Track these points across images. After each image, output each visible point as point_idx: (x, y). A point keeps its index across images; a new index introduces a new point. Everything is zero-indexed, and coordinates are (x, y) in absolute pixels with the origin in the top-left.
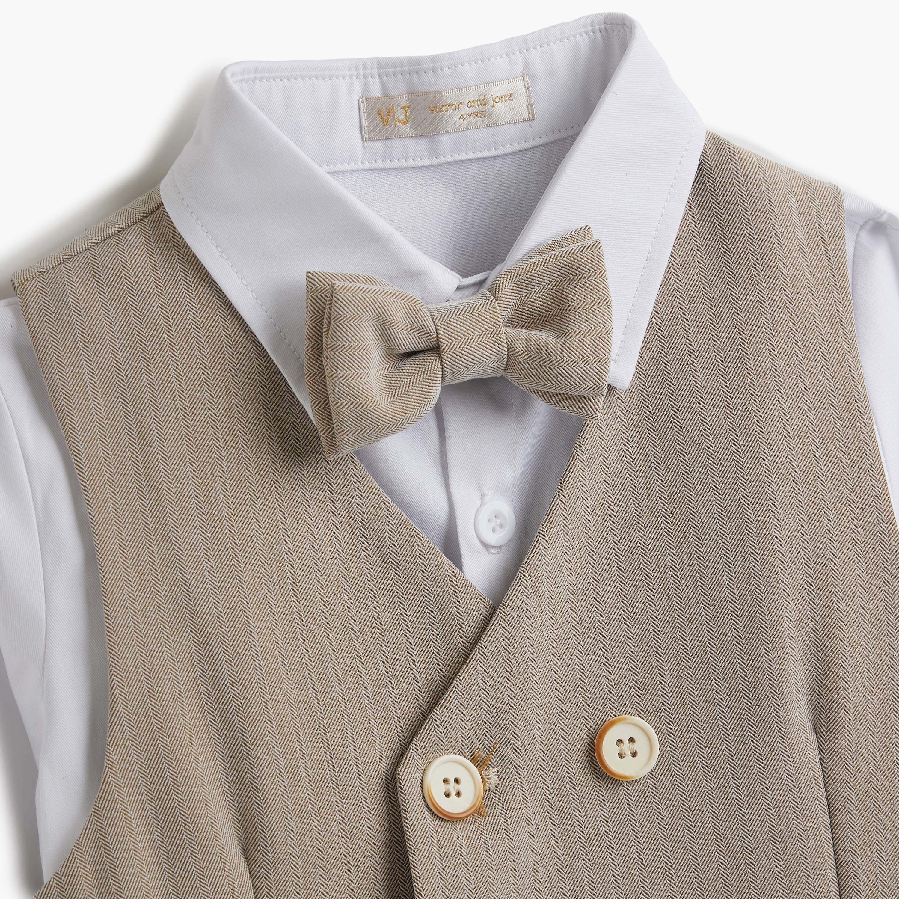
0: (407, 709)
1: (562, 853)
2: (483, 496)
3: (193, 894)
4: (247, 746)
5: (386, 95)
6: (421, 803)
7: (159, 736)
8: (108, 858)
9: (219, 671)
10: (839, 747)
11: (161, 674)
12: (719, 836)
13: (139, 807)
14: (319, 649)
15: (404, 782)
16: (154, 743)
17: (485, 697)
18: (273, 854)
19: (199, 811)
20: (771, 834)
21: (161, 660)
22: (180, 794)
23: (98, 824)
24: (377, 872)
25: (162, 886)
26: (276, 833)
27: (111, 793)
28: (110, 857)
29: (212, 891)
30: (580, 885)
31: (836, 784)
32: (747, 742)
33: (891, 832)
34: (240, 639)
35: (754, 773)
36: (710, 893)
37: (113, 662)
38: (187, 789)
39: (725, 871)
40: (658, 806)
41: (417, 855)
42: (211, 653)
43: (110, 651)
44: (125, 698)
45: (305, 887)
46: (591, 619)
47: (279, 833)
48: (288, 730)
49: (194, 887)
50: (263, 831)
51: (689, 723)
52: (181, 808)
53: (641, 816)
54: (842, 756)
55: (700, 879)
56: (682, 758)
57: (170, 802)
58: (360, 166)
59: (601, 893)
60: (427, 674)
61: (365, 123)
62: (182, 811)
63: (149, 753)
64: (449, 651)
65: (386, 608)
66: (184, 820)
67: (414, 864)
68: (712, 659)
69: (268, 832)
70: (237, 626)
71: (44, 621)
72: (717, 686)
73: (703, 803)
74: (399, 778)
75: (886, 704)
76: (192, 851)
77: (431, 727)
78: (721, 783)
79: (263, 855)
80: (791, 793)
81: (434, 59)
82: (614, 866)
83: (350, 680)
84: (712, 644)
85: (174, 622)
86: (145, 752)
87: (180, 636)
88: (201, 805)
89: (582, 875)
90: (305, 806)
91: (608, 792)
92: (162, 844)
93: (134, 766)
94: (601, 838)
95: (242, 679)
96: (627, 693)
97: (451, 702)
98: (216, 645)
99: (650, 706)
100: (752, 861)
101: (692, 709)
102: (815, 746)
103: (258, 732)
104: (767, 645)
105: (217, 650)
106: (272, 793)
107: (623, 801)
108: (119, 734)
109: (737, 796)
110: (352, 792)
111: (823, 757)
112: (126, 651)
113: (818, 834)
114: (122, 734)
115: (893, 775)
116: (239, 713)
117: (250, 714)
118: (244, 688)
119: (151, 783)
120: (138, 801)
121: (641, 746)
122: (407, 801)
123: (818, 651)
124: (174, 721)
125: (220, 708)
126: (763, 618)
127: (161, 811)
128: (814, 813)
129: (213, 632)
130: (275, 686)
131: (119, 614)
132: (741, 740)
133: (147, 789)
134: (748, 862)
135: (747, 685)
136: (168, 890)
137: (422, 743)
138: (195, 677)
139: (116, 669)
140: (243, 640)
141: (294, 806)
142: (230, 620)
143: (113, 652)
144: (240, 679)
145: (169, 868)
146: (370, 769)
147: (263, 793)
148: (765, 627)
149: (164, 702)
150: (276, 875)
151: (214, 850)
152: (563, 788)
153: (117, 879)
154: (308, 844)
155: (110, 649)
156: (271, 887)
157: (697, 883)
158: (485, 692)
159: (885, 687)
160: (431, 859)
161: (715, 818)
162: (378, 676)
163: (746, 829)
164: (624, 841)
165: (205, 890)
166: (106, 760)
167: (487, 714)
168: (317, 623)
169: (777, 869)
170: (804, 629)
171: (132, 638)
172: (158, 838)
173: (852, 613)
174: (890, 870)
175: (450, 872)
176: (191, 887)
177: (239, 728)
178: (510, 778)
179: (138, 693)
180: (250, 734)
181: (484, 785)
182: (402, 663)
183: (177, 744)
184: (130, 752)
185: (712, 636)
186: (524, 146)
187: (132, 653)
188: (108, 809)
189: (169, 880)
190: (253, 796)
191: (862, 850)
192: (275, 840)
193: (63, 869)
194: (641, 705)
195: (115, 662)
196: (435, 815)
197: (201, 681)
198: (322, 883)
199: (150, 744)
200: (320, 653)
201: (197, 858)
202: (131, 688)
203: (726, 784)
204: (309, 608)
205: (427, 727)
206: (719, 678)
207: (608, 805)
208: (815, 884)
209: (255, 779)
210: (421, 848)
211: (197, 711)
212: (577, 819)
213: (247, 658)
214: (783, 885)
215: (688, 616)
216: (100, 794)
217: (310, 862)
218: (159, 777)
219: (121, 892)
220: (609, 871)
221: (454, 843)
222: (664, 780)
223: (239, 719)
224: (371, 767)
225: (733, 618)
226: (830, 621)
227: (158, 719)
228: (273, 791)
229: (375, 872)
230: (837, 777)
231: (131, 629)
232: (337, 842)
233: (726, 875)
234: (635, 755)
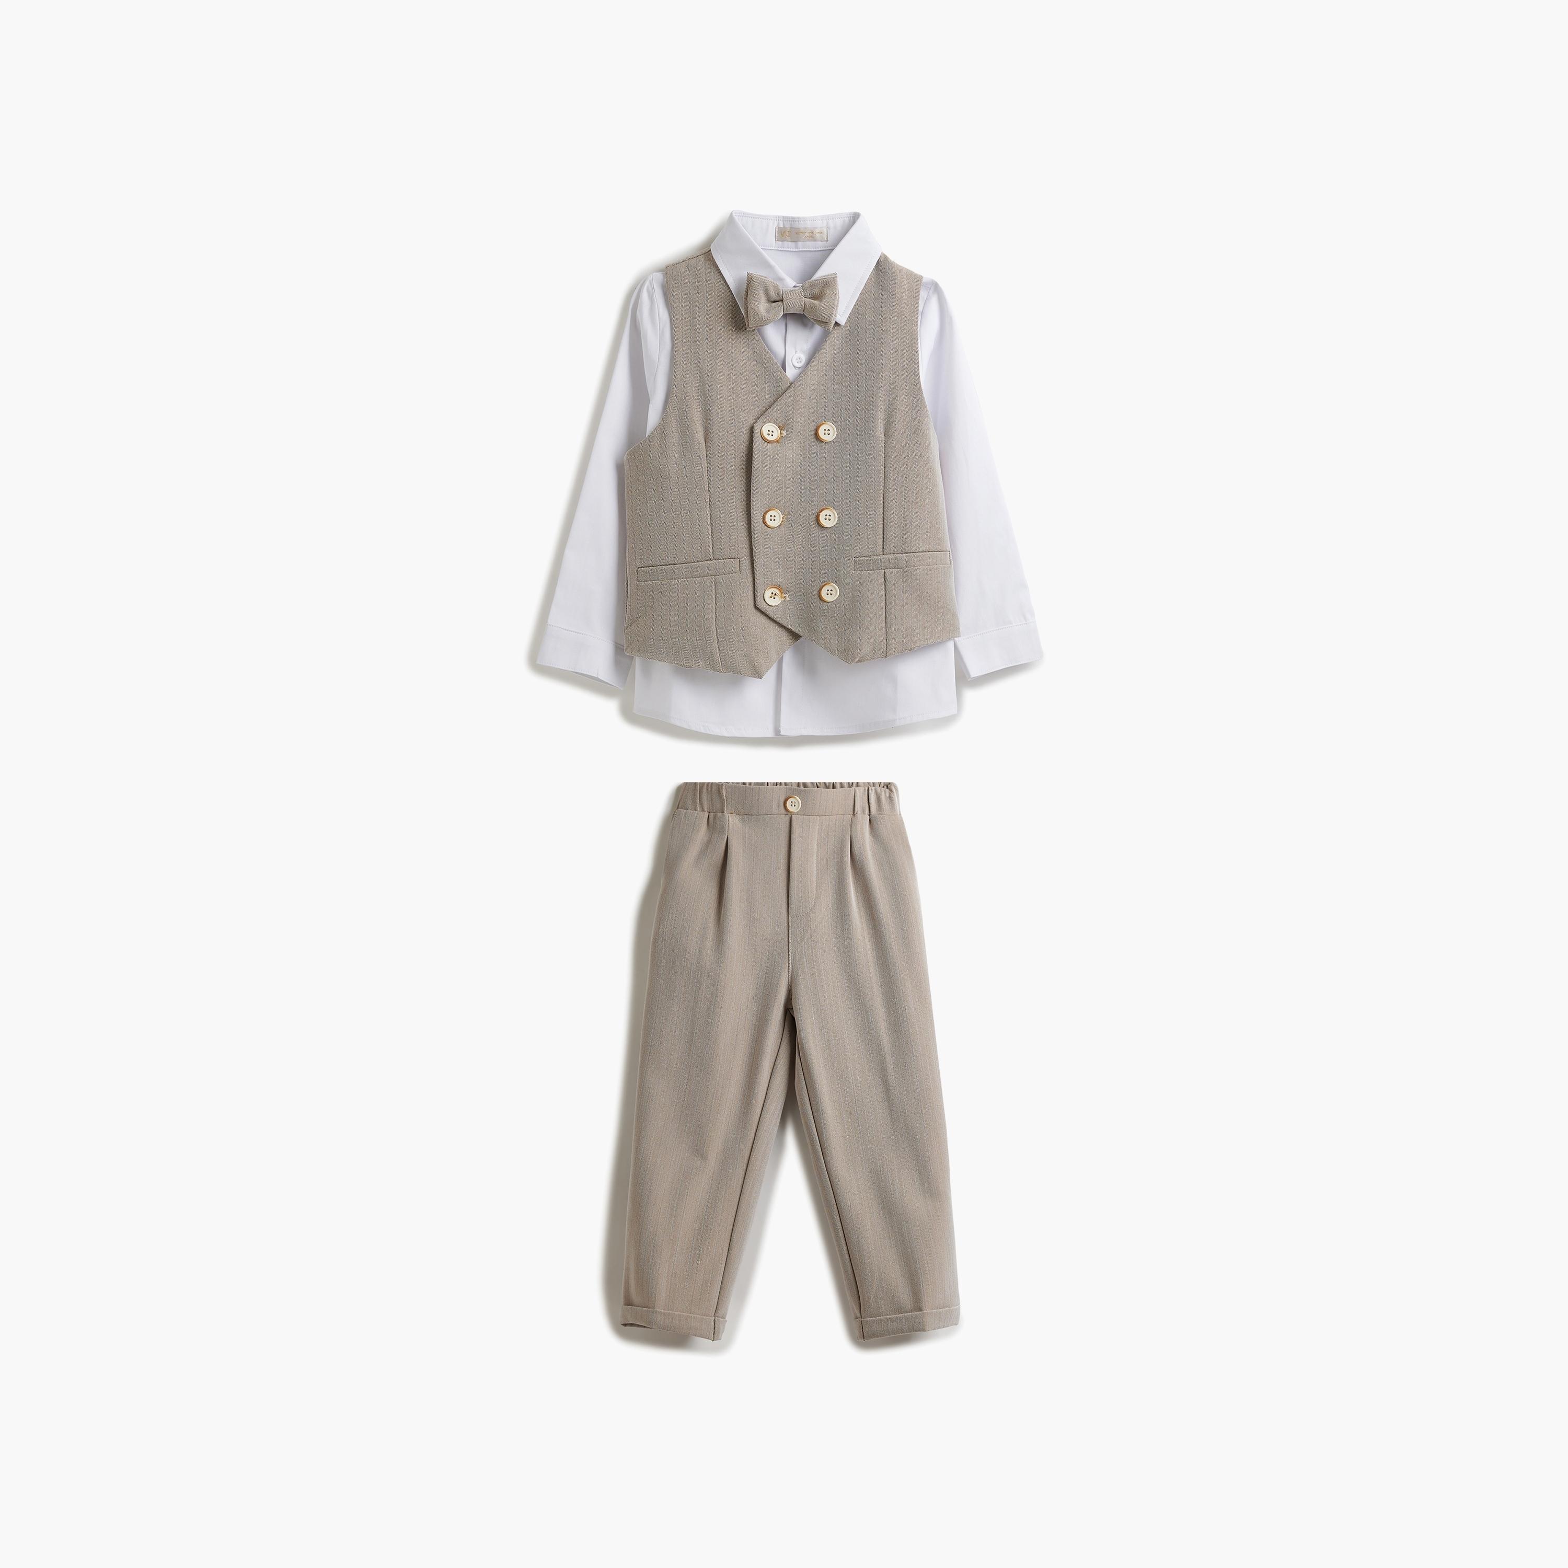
0: (759, 410)
1: (802, 460)
2: (796, 352)
5: (784, 227)
6: (760, 436)
15: (756, 428)
16: (683, 404)
31: (888, 450)
39: (850, 473)
40: (833, 451)
51: (847, 427)
53: (827, 454)
55: (842, 474)
56: (843, 437)
58: (774, 249)
61: (777, 235)
64: (775, 395)
65: (760, 379)
72: (857, 418)
73: (847, 451)
74: (754, 427)
77: (767, 414)
81: (799, 218)
82: (817, 466)
83: (745, 398)
91: (819, 443)
96: (829, 417)
97: (774, 408)
99: (836, 421)
100: (859, 471)
101: (848, 424)
107: (823, 447)
110: (740, 429)
111: (886, 442)
119: (681, 415)
121: (831, 432)
122: (756, 434)
137: (763, 418)
146: (745, 424)
152: (805, 440)
158: (785, 407)
163: (859, 461)
167: (785, 414)
178: (790, 434)
181: (781, 435)
186: (824, 249)
194: (833, 421)
196: (764, 440)
205: (765, 414)
206: (858, 415)
207: (818, 447)
210: (757, 448)
212: (808, 449)
215: (852, 396)
217: (724, 446)
220: (815, 467)
221: (768, 448)
222: (836, 444)
234: (829, 434)
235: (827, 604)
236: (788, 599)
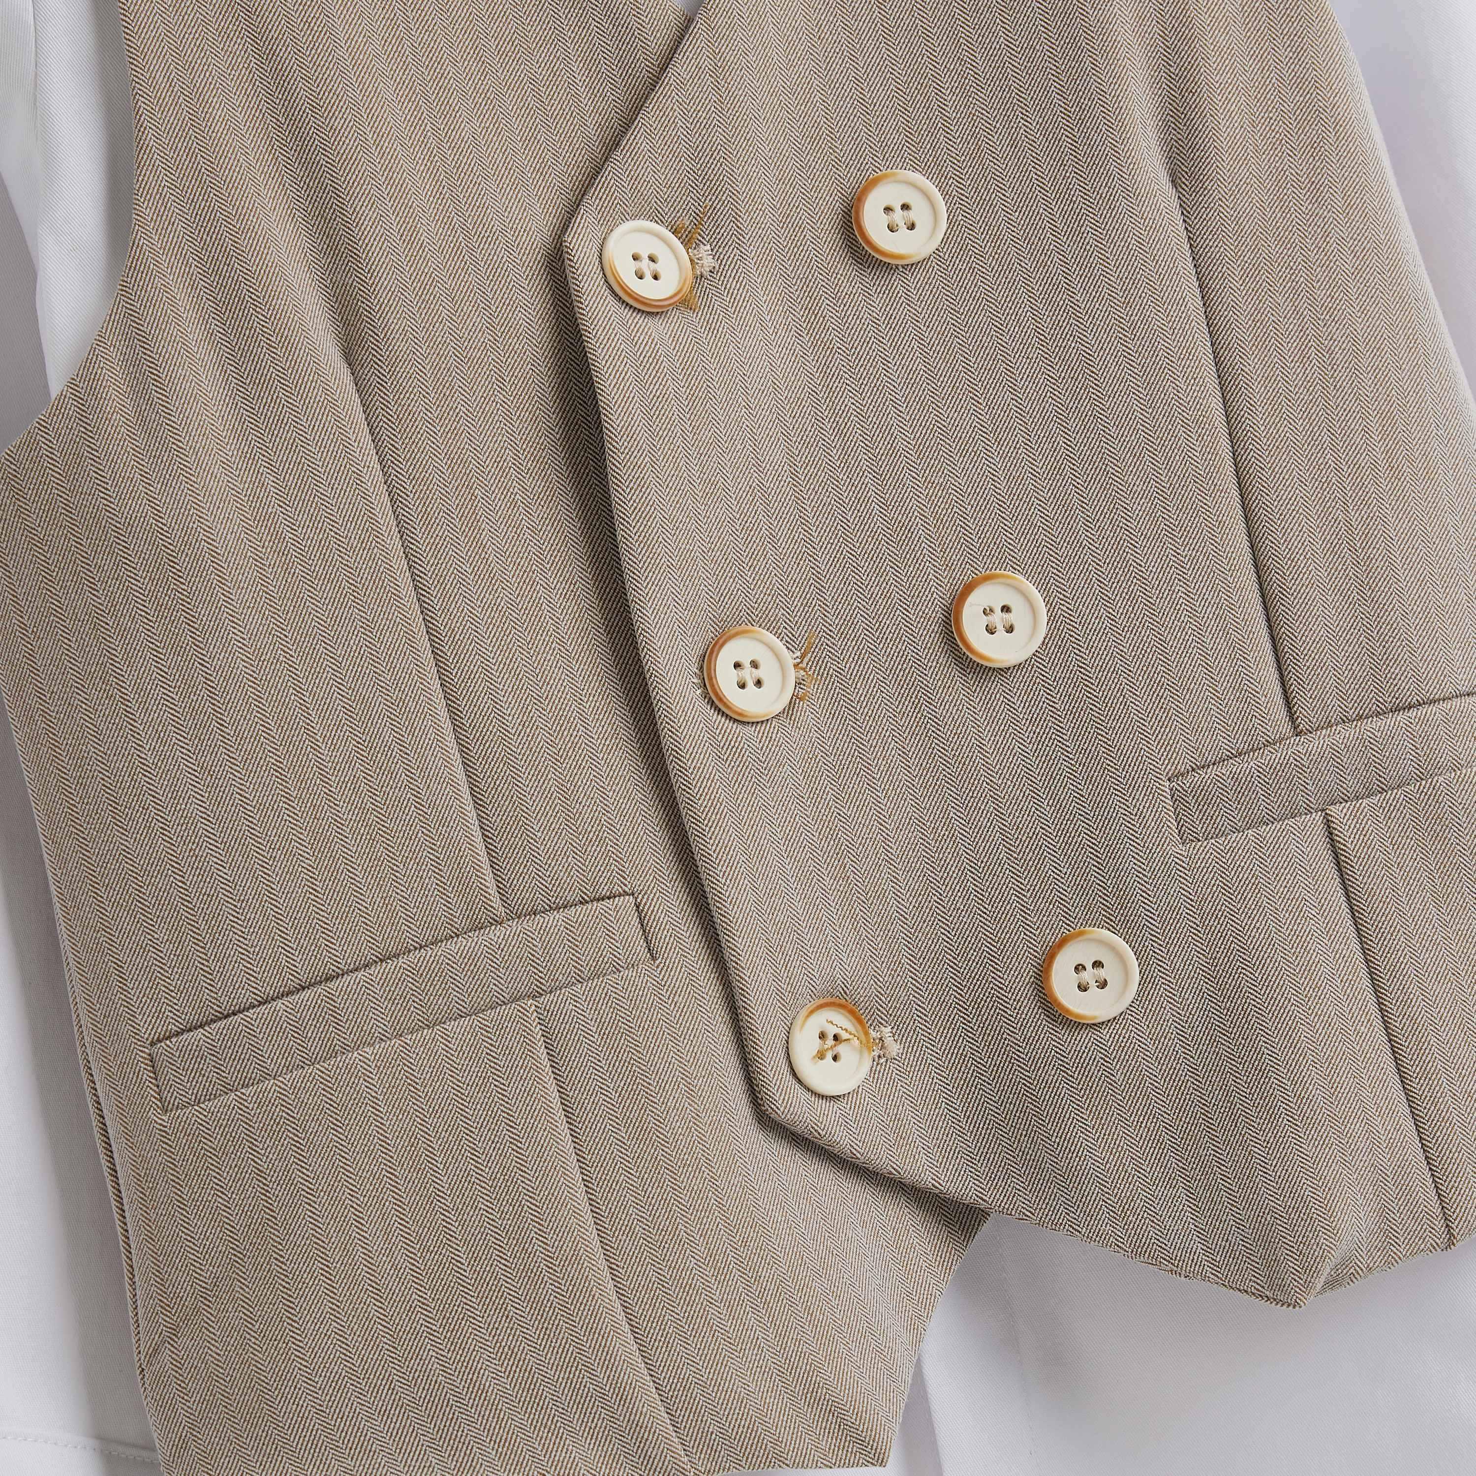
0: (574, 162)
1: (815, 370)
3: (274, 408)
4: (340, 197)
6: (602, 283)
7: (210, 182)
8: (145, 354)
9: (292, 91)
10: (1210, 200)
11: (208, 95)
12: (1043, 338)
13: (187, 284)
14: (438, 70)
15: (574, 251)
16: (203, 191)
17: (686, 140)
18: (388, 353)
19: (275, 288)
20: (1119, 329)
21: (207, 75)
22: (246, 263)
23: (128, 306)
24: (543, 387)
25: (228, 398)
26: (391, 321)
27: (144, 261)
28: (148, 352)
29: (302, 403)
30: (844, 414)
31: (1209, 254)
32: (1074, 199)
33: (1295, 321)
34: (321, 46)
35: (1088, 243)
36: (1036, 420)
37: (137, 77)
38: (255, 255)
39: (1055, 387)
40: (952, 301)
41: (600, 351)
42: (279, 67)
43: (131, 60)
44: (158, 128)
45: (438, 403)
46: (835, 38)
47: (395, 321)
48: (399, 176)
49: (275, 397)
50: (371, 319)
51: (988, 179)
52: (248, 283)
53: (927, 316)
54: (1216, 214)
55: (1019, 400)
56: (982, 230)
57: (232, 275)
59: (876, 426)
60: (600, 115)
62: (250, 287)
63: (197, 206)
64: (630, 81)
65: (534, 19)
66: (254, 300)
67: (596, 364)
68: (1016, 85)
69: (378, 320)
70: (316, 28)
71: (32, 28)
72: (1026, 124)
73: (1017, 291)
74: (566, 246)
75: (1275, 140)
76: (268, 344)
77: (609, 178)
78: (1041, 261)
79: (373, 355)
80: (1144, 268)
82: (892, 387)
83: (487, 116)
84: (1014, 63)
85: (222, 24)
86: (191, 205)
87: (232, 43)
88: (278, 279)
89: (846, 400)
90: (431, 286)
91: (877, 283)
92: (223, 337)
93: (176, 224)
94: (870, 348)
95: (327, 102)
96: (894, 142)
97: (637, 144)
98: (286, 55)
99: (931, 159)
100: (1094, 370)
101: (991, 159)
102: (1176, 203)
103: (354, 177)
104: (1094, 56)
105: (287, 62)
106: (381, 263)
107: (899, 295)
108: (151, 178)
109: (1066, 278)
110: (499, 270)
111: (1188, 217)
112: (155, 62)
113: (1187, 326)
114: (156, 178)
115: (1292, 240)
116: (326, 151)
117: (342, 152)
118: (331, 114)
119: (202, 249)
120: (185, 275)
121: (920, 213)
122: (581, 277)
123: (1170, 65)
124: (231, 161)
125: (298, 146)
126: (1086, 19)
127: (220, 289)
128: (1179, 296)
129: (280, 36)
130: (376, 114)
131: (141, 9)
132: (1067, 196)
133: (197, 258)
134: (1088, 372)
135: (1069, 116)
136: (237, 404)
137: (598, 201)
138: (257, 103)
139: (141, 85)
140: (325, 48)
141: (415, 284)
142: (304, 20)
143: (135, 62)
144: (324, 103)
145: (237, 371)
146: (523, 240)
147: (367, 264)
148: (1089, 32)
149: (214, 134)
150: (395, 383)
151: (300, 345)
152: (810, 277)
153: (160, 383)
154: (439, 339)
155: (131, 57)
156: (388, 402)
157: (1016, 406)
158: (685, 133)
159: (1271, 115)
160: (621, 359)
161: (1035, 312)
162: (528, 115)
163: (1082, 324)
164: (904, 351)
165: (291, 401)
166: (134, 216)
167: (690, 166)
168: (432, 34)
169: (1132, 379)
170: (1147, 35)
171: (163, 44)
172: (218, 329)
173: (1216, 9)
174: (1298, 376)
175: (651, 379)
176: (270, 398)
177: (327, 172)
178: (730, 259)
179: (176, 121)
180: (343, 179)
181: (693, 268)
182: (561, 98)
183: (237, 193)
184: (169, 204)
185: (1013, 52)
187: (163, 65)
188: (141, 284)
189: (237, 390)
190: (354, 269)
191: (1254, 348)
192: (390, 332)
193: (81, 372)
194: (916, 158)
195: (139, 75)
196: (624, 302)
197: (267, 108)
198: (463, 398)
199: (198, 194)
200: (440, 76)
201: (276, 354)
202: (165, 113)
203: (1049, 263)
204: (419, 12)
205: (603, 179)
206: (1027, 111)
207: (878, 301)
208: (1189, 398)
209: (355, 243)
210: (604, 342)
211: (264, 150)
212: (833, 321)
213: (332, 73)
214: (1142, 401)
215: (977, 27)
216: (129, 264)
217: (444, 366)
218: (213, 239)
219: (167, 402)
220: (884, 394)
221: (653, 340)
222: (957, 262)
223: (326, 159)
224: (524, 237)
225: (1043, 23)
226: (1184, 20)
227: (208, 157)
228: (382, 260)
229: (540, 387)
230: (1211, 244)
231: (159, 31)
232: (482, 340)
233: (1056, 393)
234: (912, 227)
235: (1093, 1035)
236: (894, 1048)
